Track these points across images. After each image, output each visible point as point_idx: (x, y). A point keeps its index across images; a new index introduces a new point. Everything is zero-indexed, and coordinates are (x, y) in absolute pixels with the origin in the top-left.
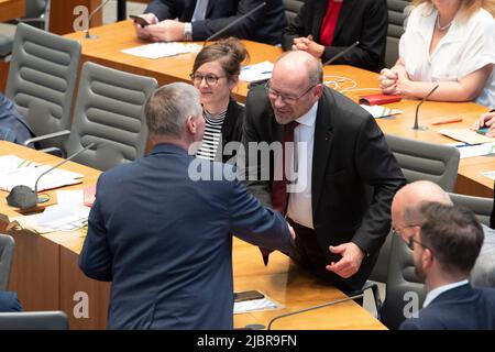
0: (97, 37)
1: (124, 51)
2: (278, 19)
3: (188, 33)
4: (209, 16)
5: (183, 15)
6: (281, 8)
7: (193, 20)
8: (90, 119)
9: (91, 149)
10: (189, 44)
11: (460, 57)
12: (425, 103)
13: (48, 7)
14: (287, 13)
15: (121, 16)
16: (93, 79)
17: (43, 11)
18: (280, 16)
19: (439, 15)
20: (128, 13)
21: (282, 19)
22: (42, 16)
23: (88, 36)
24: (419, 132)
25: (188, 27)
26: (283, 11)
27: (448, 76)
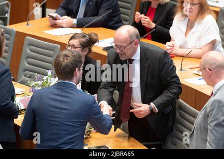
0: (32, 25)
1: (44, 32)
2: (117, 18)
3: (75, 24)
4: (85, 16)
5: (73, 16)
6: (119, 13)
7: (77, 18)
8: (28, 64)
9: (28, 77)
10: (76, 29)
11: (200, 38)
12: (186, 58)
13: (9, 11)
14: (122, 15)
15: (44, 15)
16: (30, 45)
17: (7, 13)
18: (119, 16)
19: (189, 20)
20: (47, 14)
21: (119, 18)
22: (6, 15)
23: (28, 25)
24: (183, 72)
25: (75, 21)
26: (120, 14)
27: (195, 47)
